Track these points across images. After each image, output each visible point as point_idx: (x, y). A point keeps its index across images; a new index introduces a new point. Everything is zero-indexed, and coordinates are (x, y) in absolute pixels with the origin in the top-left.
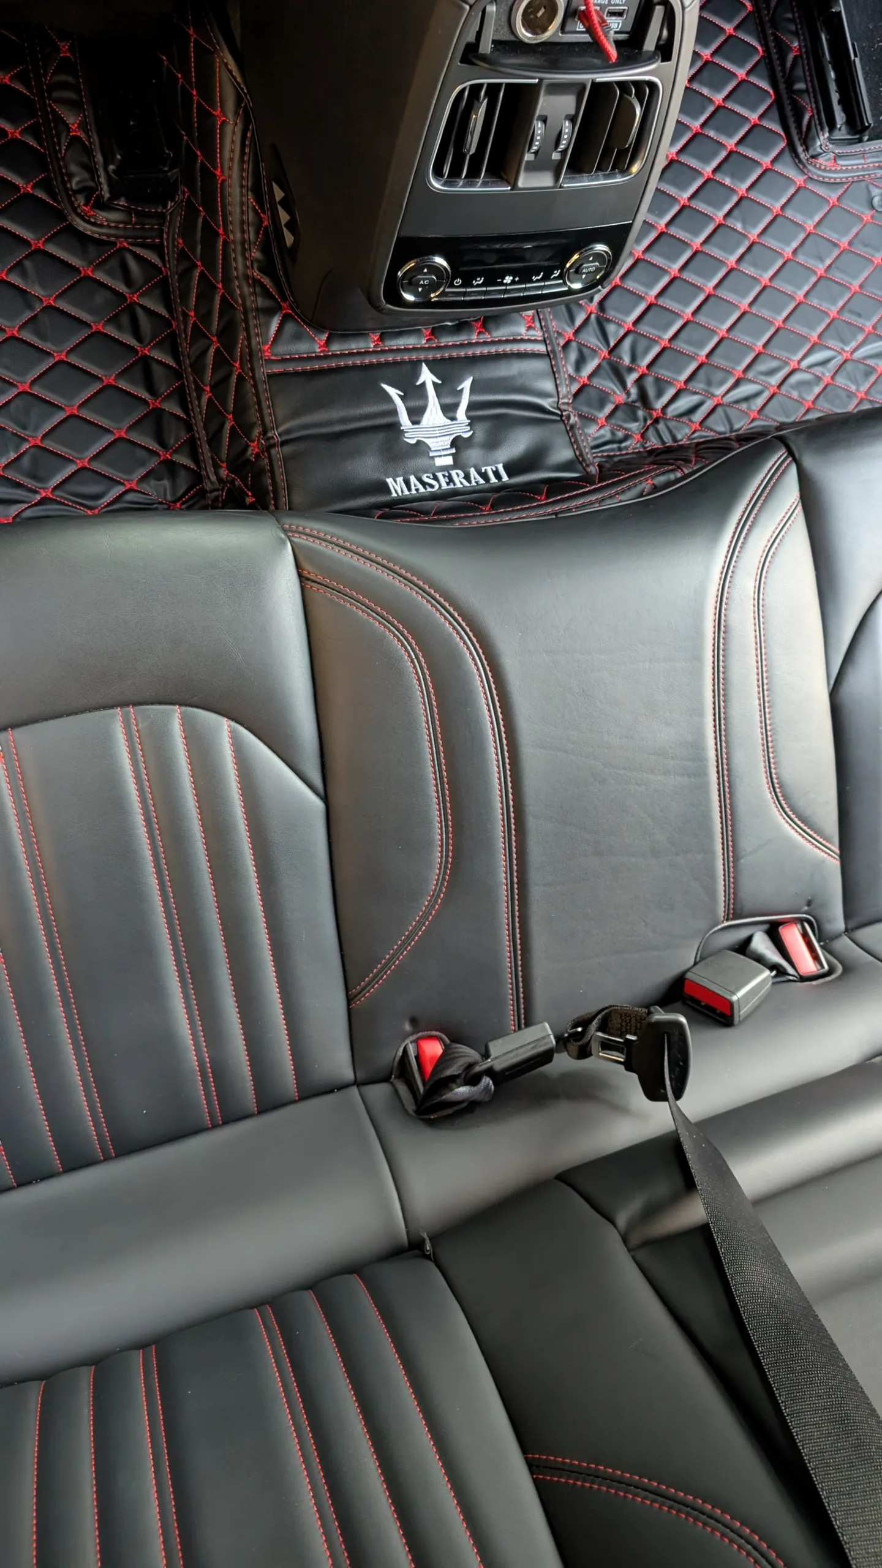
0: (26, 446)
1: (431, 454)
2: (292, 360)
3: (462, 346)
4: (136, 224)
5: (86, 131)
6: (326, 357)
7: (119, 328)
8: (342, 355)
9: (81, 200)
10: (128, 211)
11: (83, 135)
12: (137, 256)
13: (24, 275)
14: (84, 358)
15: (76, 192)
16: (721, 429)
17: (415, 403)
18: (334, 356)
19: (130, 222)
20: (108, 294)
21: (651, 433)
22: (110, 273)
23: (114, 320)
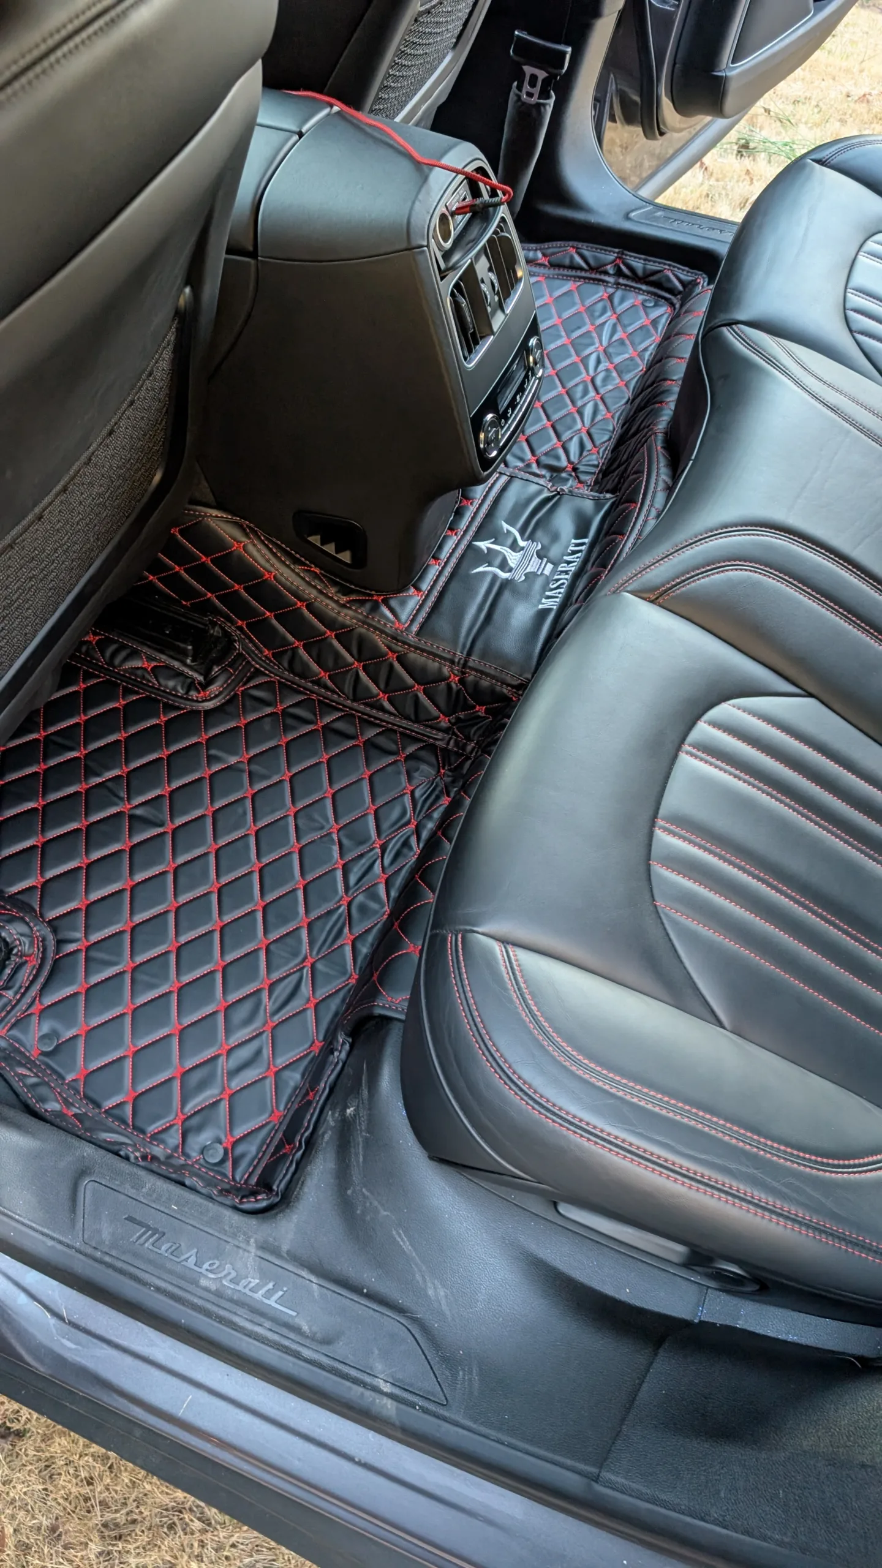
0: (335, 837)
1: (539, 573)
2: (415, 616)
3: (473, 518)
4: (235, 672)
5: (154, 659)
6: (427, 596)
7: (294, 728)
8: (432, 587)
9: (193, 694)
10: (224, 670)
11: (154, 664)
12: (255, 687)
13: (218, 759)
14: (299, 762)
15: (187, 693)
16: (606, 438)
17: (498, 561)
18: (430, 591)
19: (232, 675)
20: (268, 720)
21: (583, 477)
22: (255, 710)
23: (287, 729)
